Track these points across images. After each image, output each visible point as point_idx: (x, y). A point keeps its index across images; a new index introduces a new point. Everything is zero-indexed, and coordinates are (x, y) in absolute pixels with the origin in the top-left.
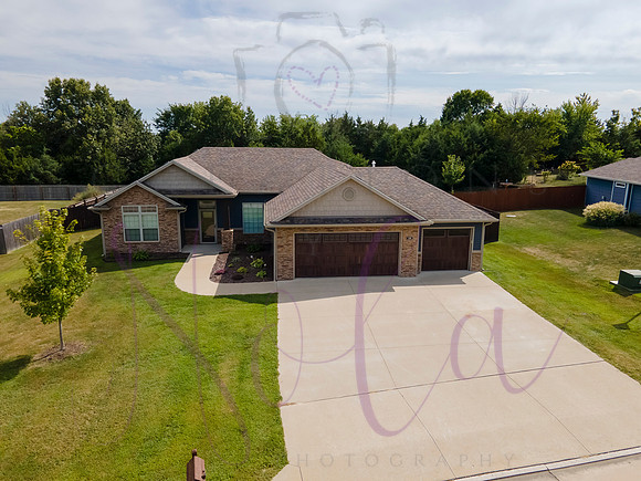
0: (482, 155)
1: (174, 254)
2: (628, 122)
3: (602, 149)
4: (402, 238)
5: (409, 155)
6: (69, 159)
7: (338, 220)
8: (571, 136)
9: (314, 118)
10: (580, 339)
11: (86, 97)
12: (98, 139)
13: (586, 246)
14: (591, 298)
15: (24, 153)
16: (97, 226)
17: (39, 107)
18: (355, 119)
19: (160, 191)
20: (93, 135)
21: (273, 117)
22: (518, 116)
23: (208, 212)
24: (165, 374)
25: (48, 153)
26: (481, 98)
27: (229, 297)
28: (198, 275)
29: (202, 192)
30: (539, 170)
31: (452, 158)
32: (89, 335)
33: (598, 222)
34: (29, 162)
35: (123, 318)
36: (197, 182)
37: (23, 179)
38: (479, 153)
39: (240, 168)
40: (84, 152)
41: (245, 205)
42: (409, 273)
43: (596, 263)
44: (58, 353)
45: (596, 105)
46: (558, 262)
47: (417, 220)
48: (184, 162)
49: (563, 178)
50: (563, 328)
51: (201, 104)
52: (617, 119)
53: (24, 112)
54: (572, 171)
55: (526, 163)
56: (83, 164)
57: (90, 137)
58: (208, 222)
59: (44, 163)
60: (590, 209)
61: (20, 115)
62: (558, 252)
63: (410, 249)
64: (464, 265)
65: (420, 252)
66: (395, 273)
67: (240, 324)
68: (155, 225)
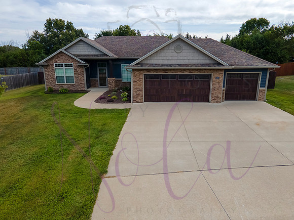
1: (82, 91)
4: (213, 78)
7: (170, 65)
15: (34, 53)
17: (43, 33)
19: (74, 55)
22: (285, 28)
26: (263, 22)
29: (97, 55)
34: (36, 57)
36: (95, 50)
37: (33, 65)
39: (121, 46)
41: (124, 67)
42: (216, 100)
53: (37, 35)
59: (42, 58)
61: (35, 37)
64: (253, 98)
65: (225, 89)
66: (208, 101)
67: (100, 124)
68: (72, 75)
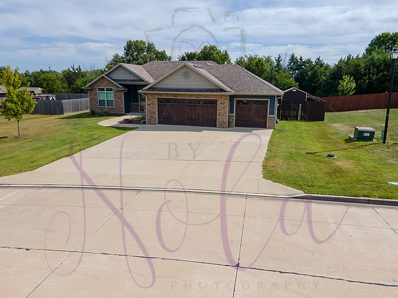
4: (218, 103)
18: (299, 58)
31: (346, 78)
47: (225, 91)
61: (114, 60)
63: (223, 110)
64: (264, 125)
65: (234, 115)
66: (215, 125)
68: (113, 99)
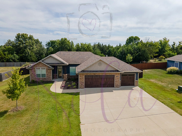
0: (137, 54)
1: (50, 81)
2: (178, 45)
3: (171, 52)
5: (117, 54)
6: (21, 55)
7: (97, 71)
8: (162, 49)
9: (90, 44)
10: (168, 106)
11: (27, 38)
12: (30, 50)
13: (168, 79)
14: (171, 94)
15: (9, 54)
16: (28, 73)
17: (14, 41)
18: (101, 44)
19: (46, 63)
20: (28, 48)
21: (79, 44)
22: (147, 43)
23: (60, 69)
24: (47, 115)
25: (16, 53)
26: (136, 39)
27: (66, 93)
28: (57, 87)
29: (58, 64)
30: (153, 58)
31: (129, 55)
32: (25, 104)
33: (171, 73)
34: (10, 56)
35: (35, 99)
36: (57, 61)
37: (8, 61)
38: (136, 53)
39: (69, 57)
40: (26, 53)
41: (71, 68)
42: (117, 87)
43: (171, 84)
44: (16, 109)
45: (169, 41)
46: (160, 84)
47: (120, 72)
48: (53, 55)
49: (160, 60)
50: (163, 103)
51: (59, 40)
52: (175, 44)
53: (9, 42)
54: (163, 58)
55: (150, 56)
56: (25, 57)
57: (27, 49)
58: (60, 72)
59: (14, 56)
60: (168, 69)
61: (8, 43)
62: (160, 81)
64: (133, 85)
65: (121, 81)
66: (113, 87)
67: (69, 101)
68: (45, 73)
